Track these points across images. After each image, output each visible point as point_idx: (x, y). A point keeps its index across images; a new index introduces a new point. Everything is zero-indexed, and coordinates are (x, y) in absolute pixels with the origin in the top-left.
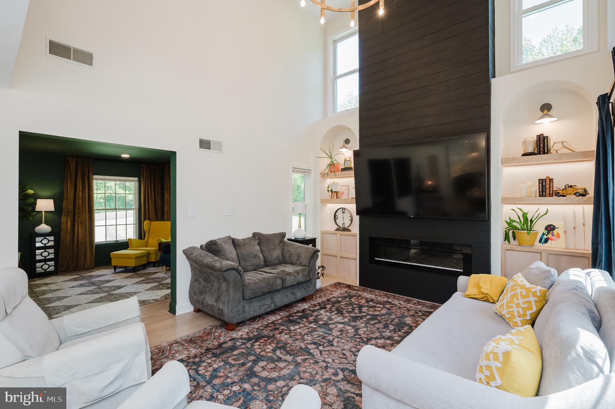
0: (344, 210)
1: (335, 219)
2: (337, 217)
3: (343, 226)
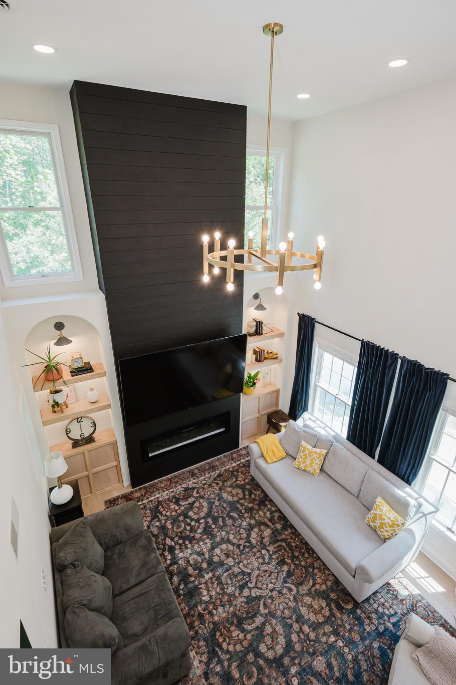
1: (67, 434)
2: (68, 430)
3: (82, 437)
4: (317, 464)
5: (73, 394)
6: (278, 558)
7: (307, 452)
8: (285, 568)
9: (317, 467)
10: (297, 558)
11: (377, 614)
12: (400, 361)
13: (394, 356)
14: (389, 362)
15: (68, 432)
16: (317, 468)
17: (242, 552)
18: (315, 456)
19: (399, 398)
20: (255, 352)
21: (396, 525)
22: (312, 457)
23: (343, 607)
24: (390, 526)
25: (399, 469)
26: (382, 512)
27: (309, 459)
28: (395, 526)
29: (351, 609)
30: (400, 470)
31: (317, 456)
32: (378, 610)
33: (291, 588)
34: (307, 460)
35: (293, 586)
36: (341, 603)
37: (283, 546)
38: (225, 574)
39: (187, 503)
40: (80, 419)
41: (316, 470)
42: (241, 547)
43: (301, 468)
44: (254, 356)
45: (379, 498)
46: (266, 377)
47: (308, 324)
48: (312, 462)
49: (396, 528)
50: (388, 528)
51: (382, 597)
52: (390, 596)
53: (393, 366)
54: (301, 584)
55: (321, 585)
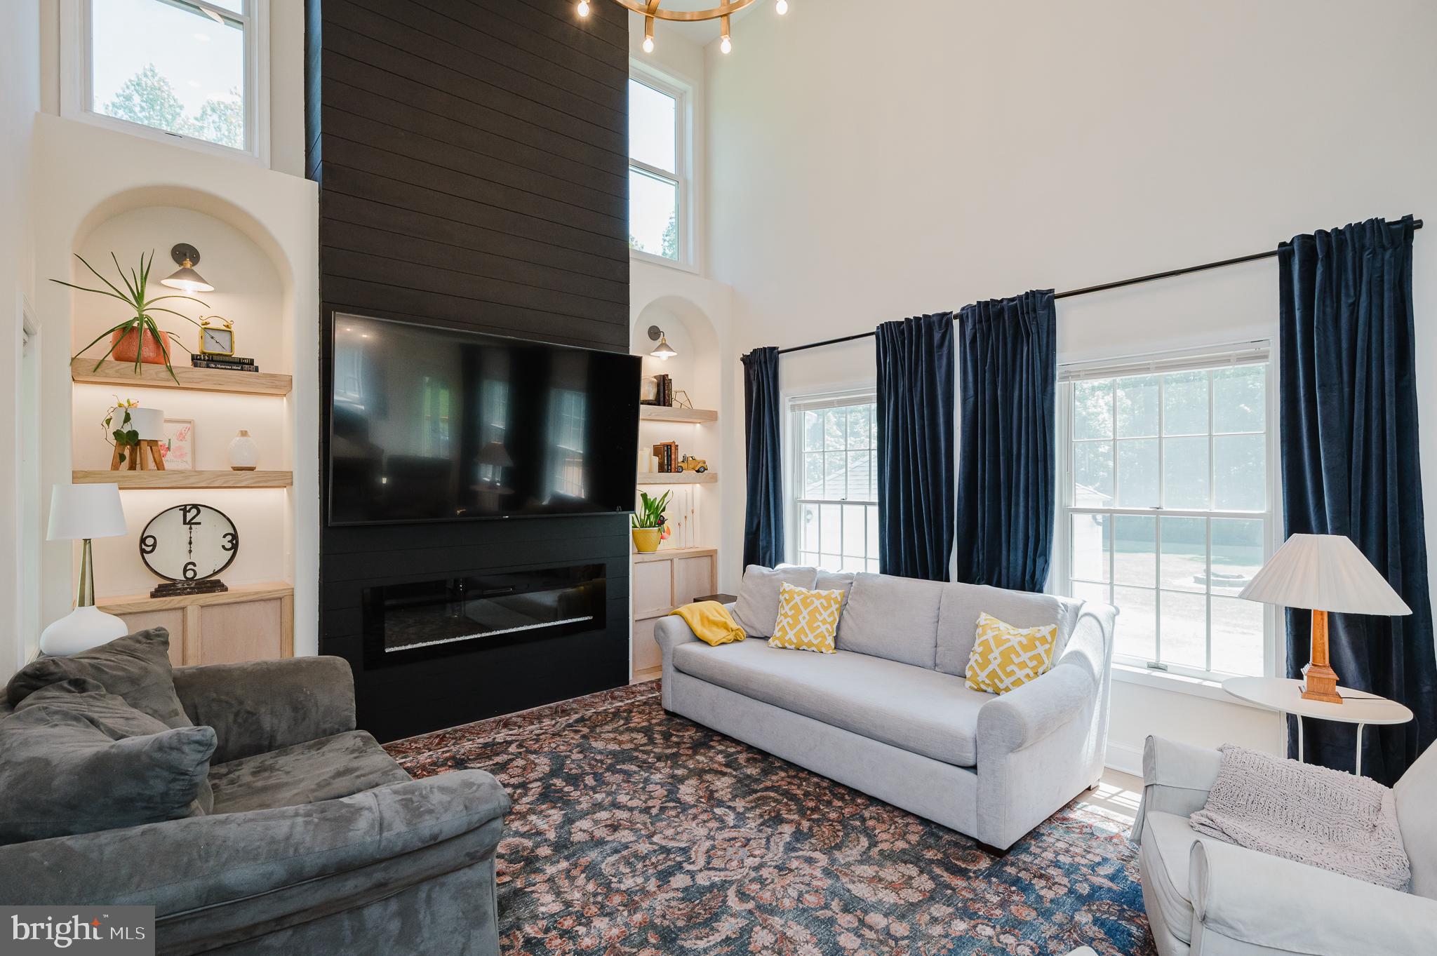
0: (189, 516)
1: (143, 551)
2: (150, 541)
3: (190, 574)
4: (824, 621)
5: (186, 445)
6: (761, 816)
7: (797, 599)
8: (788, 829)
9: (827, 629)
10: (814, 810)
11: (1059, 868)
12: (956, 323)
13: (945, 319)
14: (937, 336)
15: (146, 545)
16: (827, 634)
17: (655, 820)
18: (817, 603)
19: (971, 400)
20: (657, 451)
21: (1038, 639)
22: (811, 608)
23: (966, 869)
24: (1026, 648)
25: (1008, 568)
26: (999, 630)
27: (805, 613)
28: (1037, 643)
29: (987, 869)
30: (1011, 570)
31: (821, 604)
32: (1058, 861)
33: (811, 858)
34: (801, 618)
35: (818, 853)
36: (958, 863)
37: (771, 798)
38: (609, 859)
39: (491, 763)
40: (194, 512)
41: (824, 637)
42: (654, 811)
43: (791, 642)
44: (656, 460)
45: (983, 616)
46: (683, 525)
47: (766, 362)
48: (813, 619)
49: (1041, 649)
50: (1025, 657)
51: (1058, 840)
52: (1077, 836)
53: (947, 343)
54: (838, 847)
55: (892, 843)
